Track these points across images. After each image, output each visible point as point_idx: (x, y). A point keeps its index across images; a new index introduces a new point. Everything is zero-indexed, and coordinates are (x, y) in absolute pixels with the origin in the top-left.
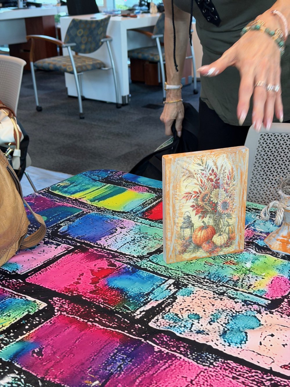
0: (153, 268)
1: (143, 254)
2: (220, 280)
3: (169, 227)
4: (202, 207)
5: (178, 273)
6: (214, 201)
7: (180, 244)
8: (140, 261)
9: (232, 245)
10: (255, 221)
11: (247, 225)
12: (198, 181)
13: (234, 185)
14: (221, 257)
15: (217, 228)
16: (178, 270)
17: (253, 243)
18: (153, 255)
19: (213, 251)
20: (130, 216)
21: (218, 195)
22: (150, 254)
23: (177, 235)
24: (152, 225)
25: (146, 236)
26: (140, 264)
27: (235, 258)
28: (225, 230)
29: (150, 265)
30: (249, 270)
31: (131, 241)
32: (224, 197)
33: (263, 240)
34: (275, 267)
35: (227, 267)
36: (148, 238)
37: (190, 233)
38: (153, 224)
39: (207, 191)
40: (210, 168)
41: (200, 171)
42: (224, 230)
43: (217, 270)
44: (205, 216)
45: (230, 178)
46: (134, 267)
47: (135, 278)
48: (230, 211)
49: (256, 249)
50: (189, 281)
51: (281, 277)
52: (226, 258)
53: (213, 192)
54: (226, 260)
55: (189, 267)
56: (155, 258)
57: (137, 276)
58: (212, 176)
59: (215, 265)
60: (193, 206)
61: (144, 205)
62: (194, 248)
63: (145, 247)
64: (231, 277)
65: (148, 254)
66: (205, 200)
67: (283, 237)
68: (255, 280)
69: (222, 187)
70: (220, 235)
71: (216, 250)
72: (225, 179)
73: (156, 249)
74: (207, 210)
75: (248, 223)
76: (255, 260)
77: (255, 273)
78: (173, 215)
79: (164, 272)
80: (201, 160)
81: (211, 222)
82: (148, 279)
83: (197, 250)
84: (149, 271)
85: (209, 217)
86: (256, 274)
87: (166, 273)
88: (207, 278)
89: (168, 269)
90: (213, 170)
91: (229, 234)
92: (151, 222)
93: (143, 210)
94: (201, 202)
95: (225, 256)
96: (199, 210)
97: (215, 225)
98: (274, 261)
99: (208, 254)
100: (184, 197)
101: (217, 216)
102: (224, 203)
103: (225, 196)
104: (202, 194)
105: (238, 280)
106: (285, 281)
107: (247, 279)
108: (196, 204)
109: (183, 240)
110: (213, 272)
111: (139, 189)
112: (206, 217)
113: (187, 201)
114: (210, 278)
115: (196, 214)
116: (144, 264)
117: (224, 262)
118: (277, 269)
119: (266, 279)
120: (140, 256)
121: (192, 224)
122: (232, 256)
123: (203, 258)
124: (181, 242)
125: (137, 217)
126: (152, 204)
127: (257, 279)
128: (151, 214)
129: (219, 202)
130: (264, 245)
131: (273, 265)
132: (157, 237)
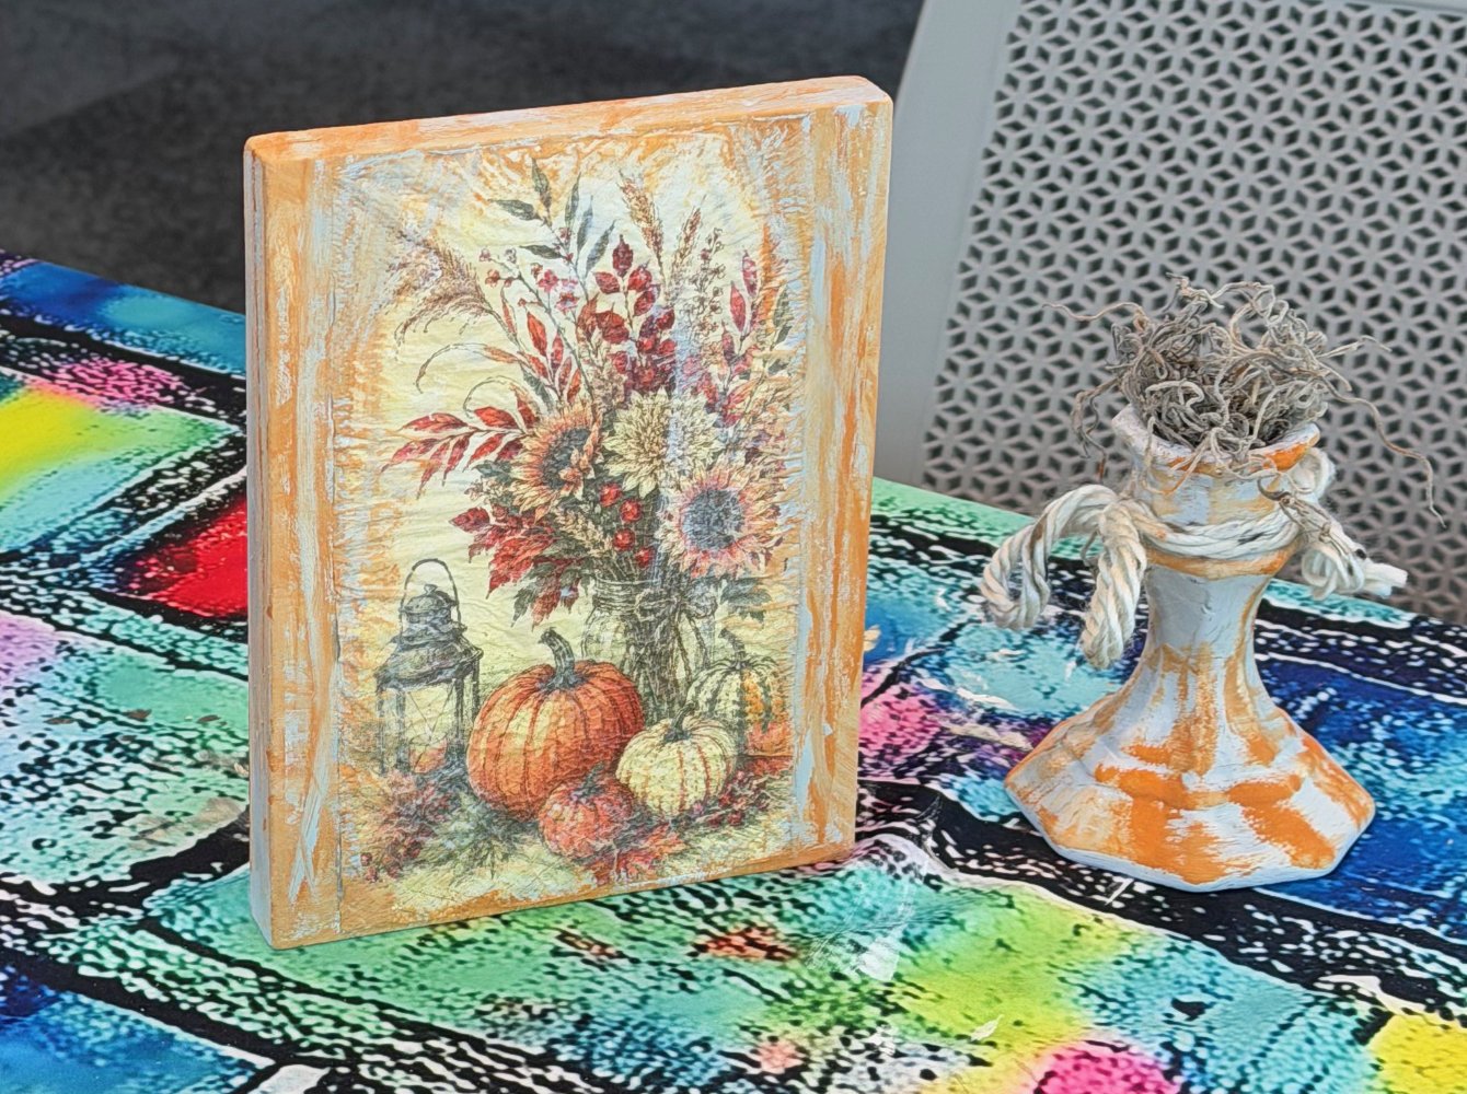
0: (169, 975)
1: (98, 871)
2: (659, 1072)
3: (289, 670)
4: (545, 529)
5: (352, 1014)
6: (629, 485)
7: (378, 800)
8: (72, 923)
9: (764, 810)
10: (951, 636)
11: (893, 662)
12: (510, 327)
13: (778, 366)
14: (685, 896)
15: (655, 684)
16: (351, 992)
17: (922, 797)
18: (176, 883)
19: (623, 858)
20: (25, 587)
21: (665, 434)
22: (155, 873)
23: (349, 735)
24: (185, 658)
25: (132, 739)
26: (74, 949)
27: (787, 906)
28: (713, 701)
29: (150, 953)
30: (880, 1000)
31: (18, 774)
32: (704, 453)
33: (1003, 773)
34: (1072, 978)
35: (719, 979)
36: (147, 755)
37: (449, 720)
38: (195, 643)
39: (578, 407)
40: (605, 238)
41: (527, 259)
42: (704, 697)
43: (644, 999)
44: (565, 593)
45: (748, 317)
46: (21, 971)
47: (29, 1051)
48: (748, 560)
49: (942, 843)
50: (427, 1075)
51: (1107, 1052)
52: (722, 906)
53: (622, 414)
54: (717, 920)
55: (440, 973)
56: (190, 901)
57: (43, 1038)
58: (615, 297)
59: (635, 961)
60: (472, 519)
61: (137, 503)
62: (480, 829)
63: (120, 817)
64: (746, 1051)
65: (138, 871)
66: (564, 473)
67: (1141, 753)
68: (916, 1071)
69: (694, 379)
70: (677, 735)
71: (643, 844)
72: (716, 318)
73: (204, 835)
74: (580, 547)
75: (900, 647)
76: (933, 923)
77: (920, 1019)
78: (321, 585)
79: (247, 1012)
80: (537, 172)
81: (607, 636)
82: (121, 1058)
83: (500, 848)
84: (138, 1002)
85: (597, 602)
86: (932, 1030)
87: (263, 1016)
88: (562, 1058)
89: (278, 987)
90: (623, 256)
91: (742, 726)
92: (181, 630)
93: (126, 541)
94: (533, 492)
95: (711, 892)
96: (516, 545)
97: (641, 663)
98: (1069, 935)
99: (588, 879)
100: (407, 450)
101: (655, 597)
102: (706, 494)
103: (717, 445)
104: (540, 430)
105: (795, 1073)
106: (1136, 1080)
107: (861, 1063)
108: (495, 504)
109: (395, 775)
110: (615, 1012)
111: (112, 380)
112: (569, 603)
113: (426, 478)
114: (588, 1057)
115: (497, 580)
116: (104, 951)
117: (702, 940)
118: (1088, 992)
119: (998, 1065)
120: (81, 884)
121: (467, 652)
122: (762, 893)
123: (544, 908)
124: (383, 783)
125: (75, 595)
126: (200, 499)
127: (934, 1066)
128: (182, 570)
129: (669, 493)
130: (1008, 811)
131: (1059, 960)
132: (213, 743)
